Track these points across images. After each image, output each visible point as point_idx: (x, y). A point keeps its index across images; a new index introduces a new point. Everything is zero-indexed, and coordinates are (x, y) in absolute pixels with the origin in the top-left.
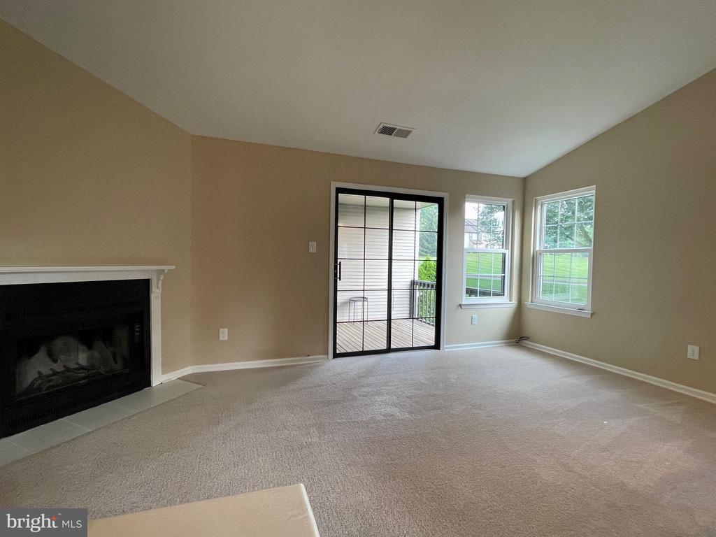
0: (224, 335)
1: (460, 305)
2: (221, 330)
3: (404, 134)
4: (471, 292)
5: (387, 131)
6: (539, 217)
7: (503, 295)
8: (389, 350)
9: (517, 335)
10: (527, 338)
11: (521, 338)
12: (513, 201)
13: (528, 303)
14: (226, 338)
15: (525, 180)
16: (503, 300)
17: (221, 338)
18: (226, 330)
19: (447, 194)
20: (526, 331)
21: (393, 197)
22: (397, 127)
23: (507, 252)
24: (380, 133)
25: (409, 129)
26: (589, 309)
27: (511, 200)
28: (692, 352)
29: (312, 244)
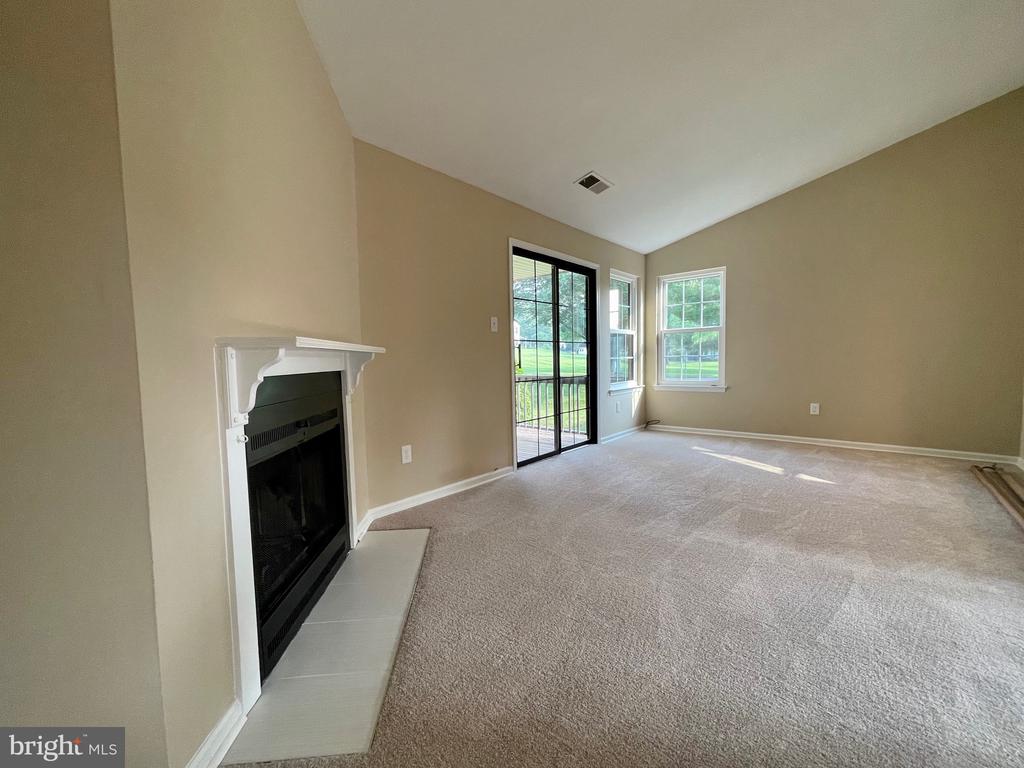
0: (407, 455)
1: (609, 392)
2: (404, 448)
3: (602, 188)
4: (613, 380)
5: (589, 182)
6: (662, 296)
7: (633, 379)
8: (559, 450)
9: (646, 421)
10: (658, 422)
11: (648, 424)
12: (638, 279)
13: (654, 386)
14: (409, 460)
15: (646, 256)
16: (631, 384)
17: (404, 461)
18: (409, 447)
19: (599, 266)
20: (654, 415)
21: (558, 264)
22: (602, 180)
23: (634, 333)
24: (582, 183)
25: (608, 184)
26: (723, 385)
27: (636, 277)
28: (814, 409)
29: (494, 320)
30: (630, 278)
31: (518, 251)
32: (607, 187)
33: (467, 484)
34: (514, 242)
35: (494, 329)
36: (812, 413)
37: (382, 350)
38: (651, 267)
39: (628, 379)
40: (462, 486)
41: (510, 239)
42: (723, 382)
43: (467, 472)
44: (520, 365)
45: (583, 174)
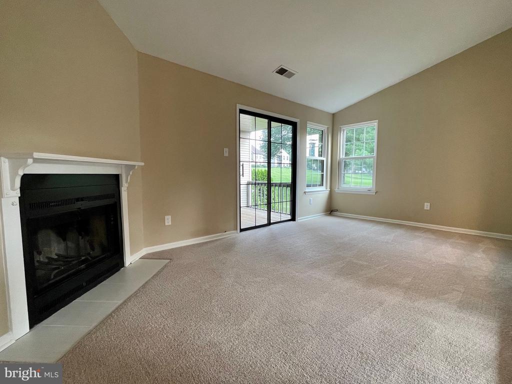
0: (168, 221)
1: (305, 192)
2: (166, 217)
3: (291, 75)
4: (308, 186)
5: (282, 71)
6: (342, 138)
7: (323, 186)
8: (269, 224)
9: (330, 210)
10: (338, 211)
11: (332, 211)
13: (336, 190)
14: (170, 223)
15: (334, 115)
16: (323, 188)
17: (166, 224)
18: (170, 217)
19: (299, 120)
20: (335, 207)
21: (271, 119)
22: (289, 70)
23: (325, 159)
24: (277, 72)
25: (294, 72)
26: (374, 190)
27: (327, 127)
28: (427, 206)
29: (226, 150)
30: (324, 128)
31: (242, 111)
32: (294, 74)
33: (207, 239)
34: (239, 107)
35: (226, 154)
36: (425, 208)
37: (143, 164)
38: (335, 121)
39: (320, 185)
40: (203, 239)
41: (237, 104)
42: (374, 189)
43: (207, 232)
44: (243, 175)
45: (277, 67)
